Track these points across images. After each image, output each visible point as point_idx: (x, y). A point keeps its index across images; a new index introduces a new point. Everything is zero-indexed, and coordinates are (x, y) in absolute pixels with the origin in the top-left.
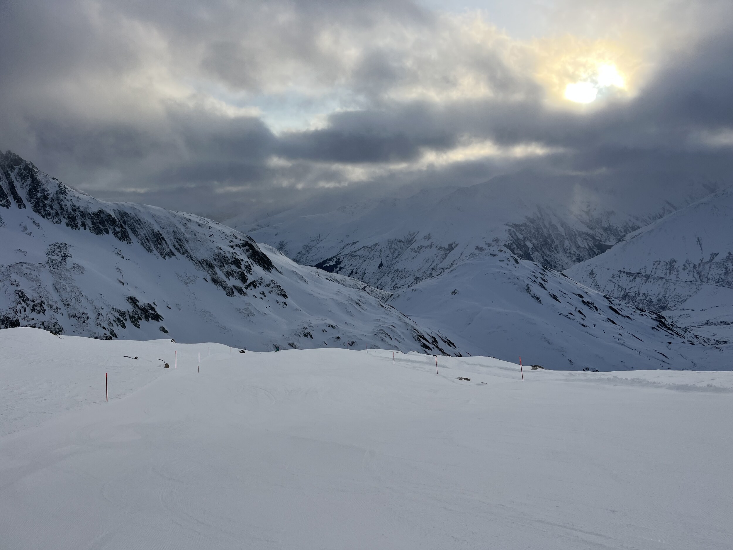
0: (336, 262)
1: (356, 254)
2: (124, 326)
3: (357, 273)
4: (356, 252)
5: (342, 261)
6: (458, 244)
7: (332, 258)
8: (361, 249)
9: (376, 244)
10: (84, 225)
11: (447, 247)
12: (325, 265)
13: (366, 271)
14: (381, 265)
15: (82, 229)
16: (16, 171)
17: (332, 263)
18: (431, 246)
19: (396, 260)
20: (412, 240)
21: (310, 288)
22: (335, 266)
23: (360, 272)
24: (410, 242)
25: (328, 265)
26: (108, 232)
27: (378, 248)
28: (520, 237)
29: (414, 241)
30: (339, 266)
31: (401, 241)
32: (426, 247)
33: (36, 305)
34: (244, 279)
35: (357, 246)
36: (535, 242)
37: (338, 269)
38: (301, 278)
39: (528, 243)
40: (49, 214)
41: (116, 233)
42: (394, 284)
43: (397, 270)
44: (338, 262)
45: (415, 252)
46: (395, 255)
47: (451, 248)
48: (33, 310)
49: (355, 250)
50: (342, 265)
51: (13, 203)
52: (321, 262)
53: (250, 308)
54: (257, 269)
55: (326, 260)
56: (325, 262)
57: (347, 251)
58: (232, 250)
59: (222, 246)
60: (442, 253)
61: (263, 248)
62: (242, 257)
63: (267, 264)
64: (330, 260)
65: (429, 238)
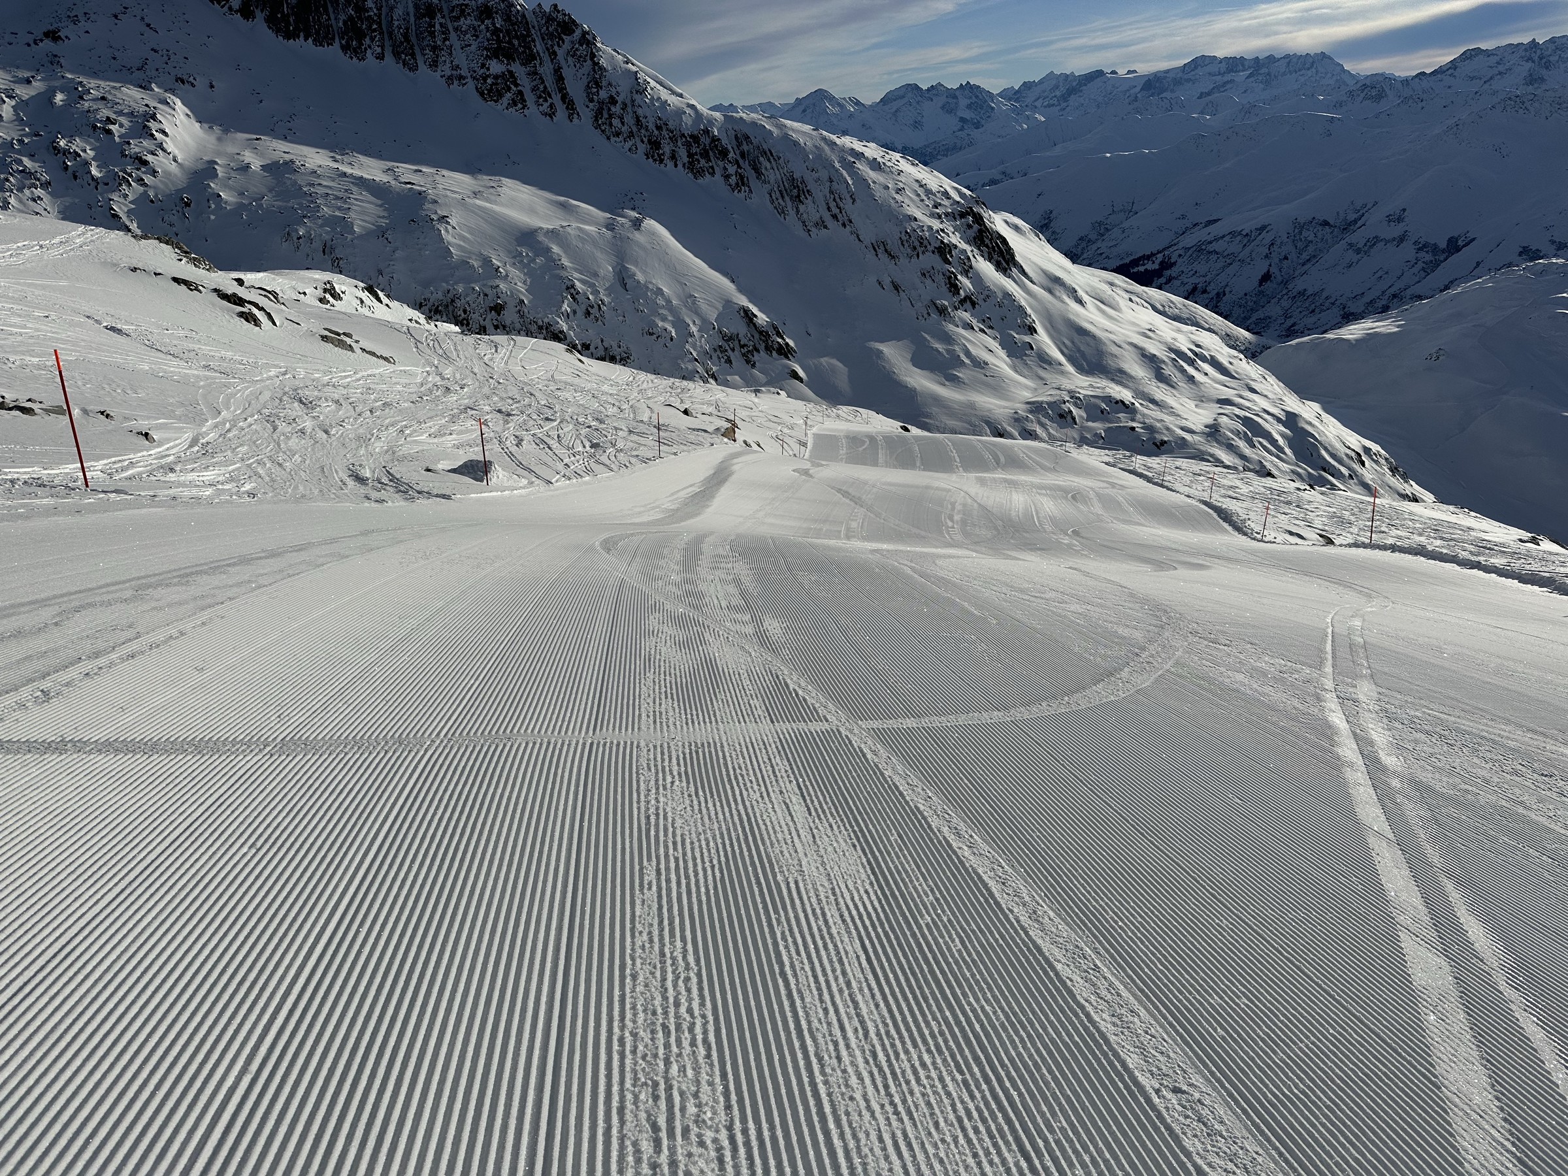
0: (1161, 263)
1: (1210, 248)
2: (729, 364)
3: (1205, 291)
4: (1210, 242)
5: (1175, 263)
6: (1474, 239)
7: (1153, 255)
8: (1224, 236)
9: (1263, 228)
10: (673, 157)
11: (1443, 244)
12: (1135, 270)
13: (1227, 290)
14: (1266, 277)
15: (670, 164)
16: (567, 46)
17: (1150, 266)
18: (1402, 239)
19: (1306, 267)
20: (1355, 221)
21: (1090, 316)
22: (1158, 273)
23: (1213, 289)
24: (1348, 226)
25: (1142, 269)
26: (713, 174)
27: (1267, 237)
29: (1360, 223)
30: (1167, 273)
31: (1326, 223)
32: (1387, 242)
34: (955, 287)
35: (1216, 230)
37: (1162, 280)
38: (1073, 293)
40: (618, 134)
41: (726, 177)
42: (1289, 322)
43: (1302, 293)
44: (1166, 265)
45: (1358, 251)
46: (1305, 256)
47: (1454, 246)
49: (1209, 238)
50: (1174, 271)
51: (561, 112)
52: (1127, 261)
53: (958, 348)
54: (985, 267)
55: (1139, 259)
56: (1135, 262)
57: (1189, 240)
58: (936, 225)
59: (918, 214)
60: (1428, 257)
61: (999, 222)
62: (955, 239)
63: (1004, 258)
64: (1148, 257)
65: (1400, 220)
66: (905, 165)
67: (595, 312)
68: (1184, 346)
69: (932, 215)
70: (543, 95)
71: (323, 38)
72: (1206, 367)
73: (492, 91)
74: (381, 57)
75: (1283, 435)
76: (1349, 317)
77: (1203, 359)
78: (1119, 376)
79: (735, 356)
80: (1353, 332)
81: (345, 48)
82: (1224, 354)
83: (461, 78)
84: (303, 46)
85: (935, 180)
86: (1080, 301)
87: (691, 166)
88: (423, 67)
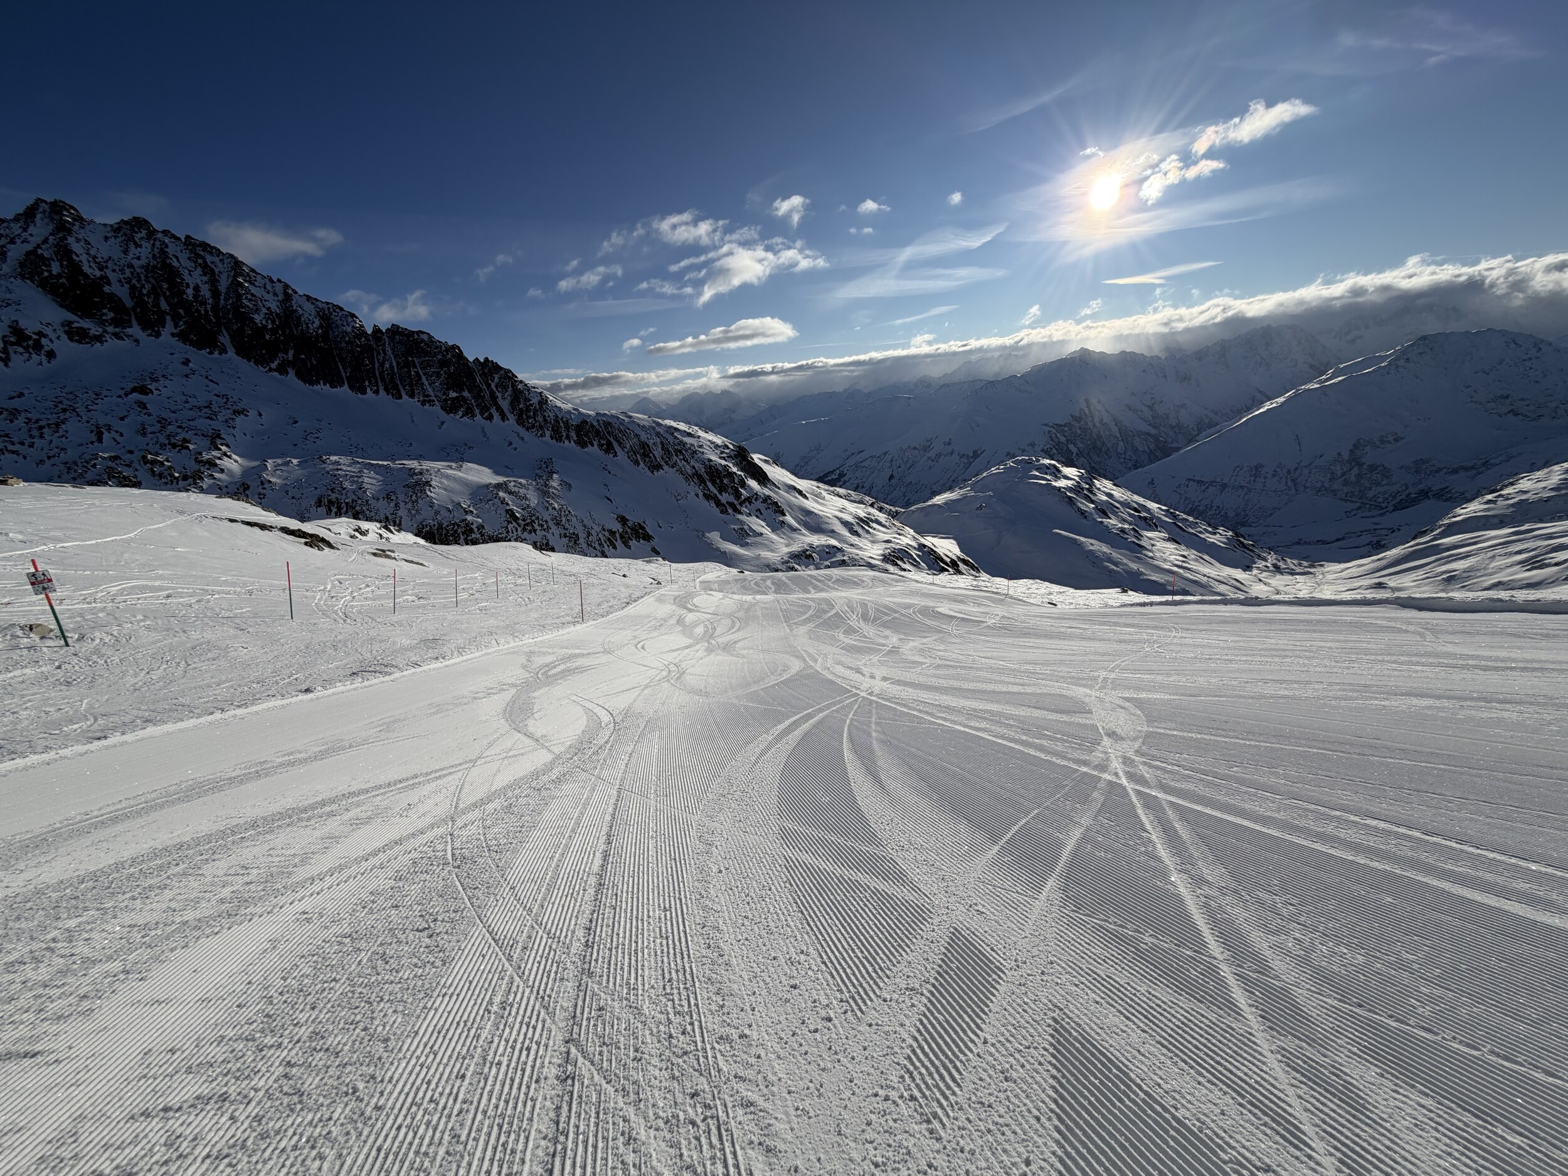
0: (839, 474)
1: (862, 465)
2: (615, 548)
3: (863, 487)
4: (862, 462)
5: (846, 474)
6: (986, 449)
7: (834, 470)
8: (867, 458)
9: (886, 453)
10: (568, 438)
11: (971, 454)
13: (874, 485)
14: (891, 477)
15: (567, 442)
16: (496, 380)
17: (834, 477)
18: (952, 453)
19: (910, 470)
20: (929, 446)
21: (810, 504)
22: (838, 480)
23: (867, 486)
24: (926, 449)
25: (830, 478)
26: (592, 445)
27: (888, 457)
28: (1063, 439)
29: (931, 447)
30: (843, 479)
31: (915, 448)
32: (945, 455)
33: (527, 525)
34: (738, 495)
35: (863, 455)
36: (1081, 445)
37: (841, 483)
38: (800, 493)
39: (1071, 447)
40: (533, 426)
41: (600, 446)
42: (907, 499)
43: (910, 484)
44: (842, 475)
45: (933, 461)
46: (908, 465)
47: (976, 455)
48: (524, 530)
49: (861, 460)
50: (846, 478)
51: (496, 417)
52: (822, 475)
53: (746, 527)
54: (753, 483)
55: (828, 473)
56: (826, 475)
57: (851, 461)
58: (723, 462)
59: (713, 458)
60: (966, 461)
61: (757, 458)
62: (735, 469)
63: (762, 478)
64: (832, 472)
65: (949, 444)
66: (701, 433)
67: (529, 528)
68: (862, 514)
69: (721, 458)
70: (484, 410)
71: (335, 382)
72: (874, 525)
73: (451, 407)
74: (377, 392)
75: (918, 556)
76: (935, 493)
77: (872, 521)
78: (832, 533)
79: (619, 543)
80: (939, 500)
81: (351, 388)
82: (882, 517)
83: (429, 401)
84: (323, 388)
85: (719, 440)
86: (805, 497)
87: (578, 442)
88: (405, 397)
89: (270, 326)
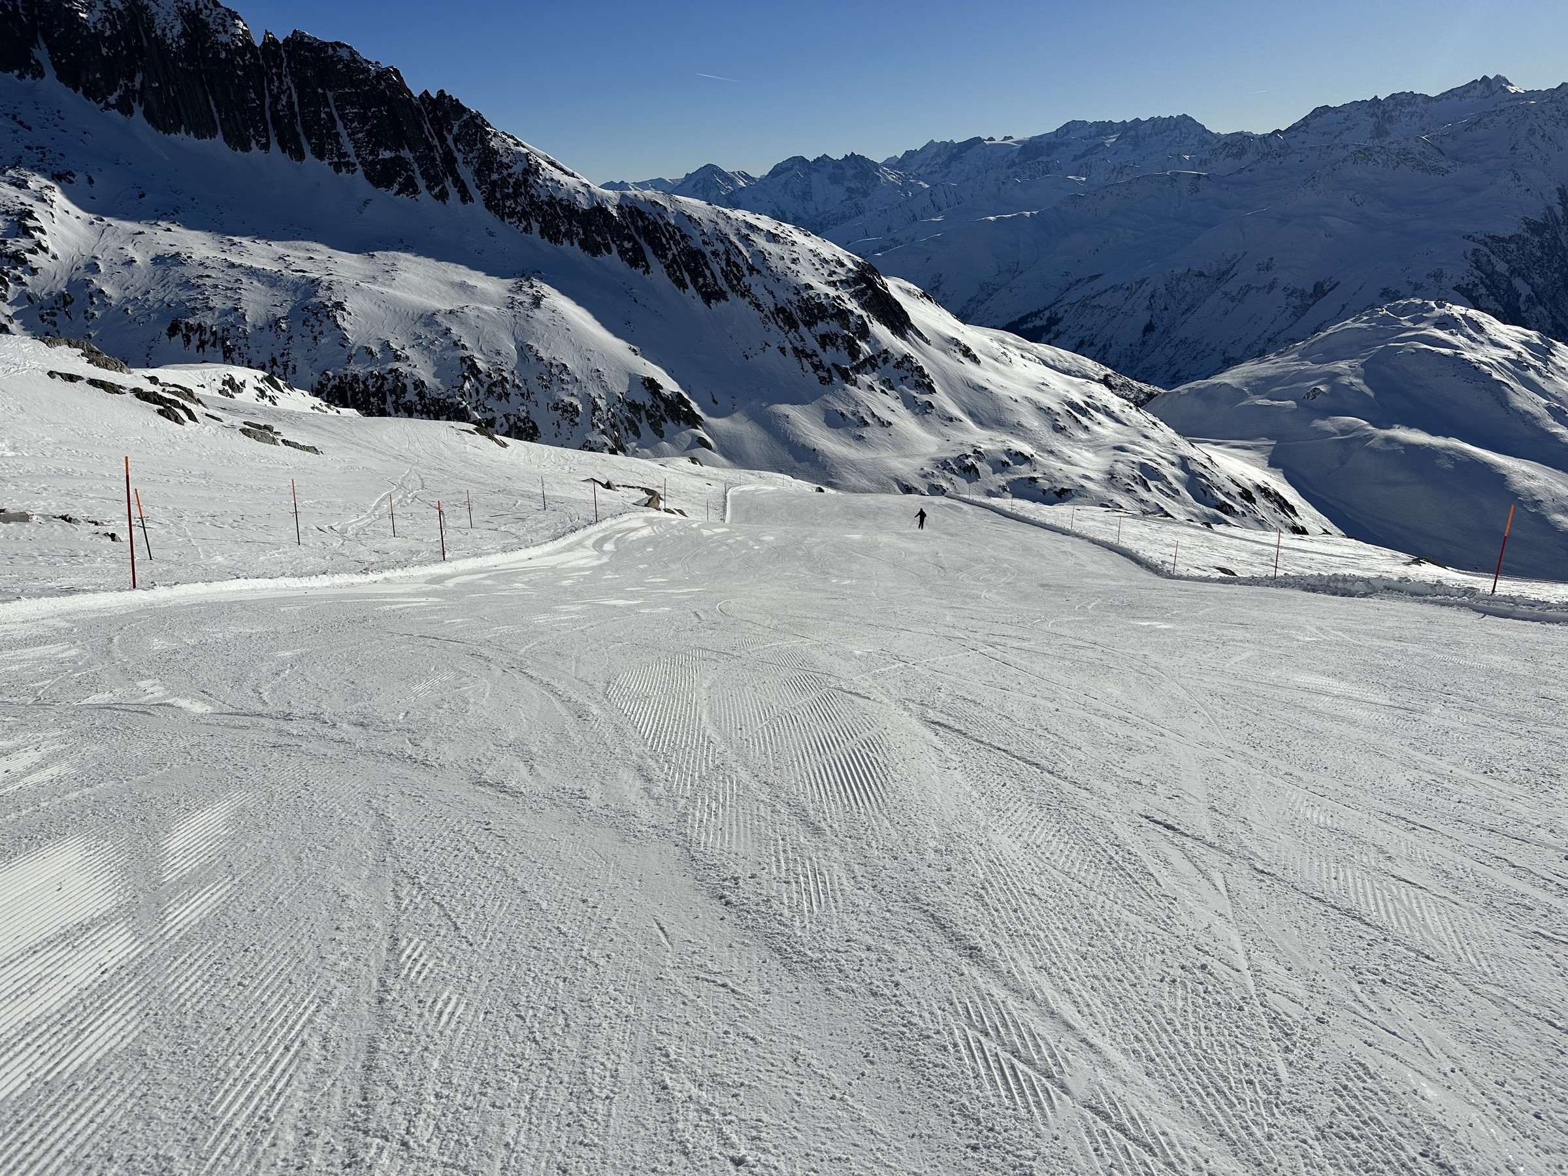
0: (1049, 319)
1: (1094, 303)
2: (637, 434)
4: (1094, 297)
5: (1061, 319)
6: (1338, 284)
7: (1040, 311)
8: (1106, 291)
9: (1143, 281)
10: (569, 235)
11: (1310, 290)
13: (1113, 342)
14: (1149, 328)
15: (566, 243)
16: (456, 129)
17: (1038, 323)
18: (1272, 286)
19: (1185, 317)
20: (1228, 271)
21: (986, 374)
22: (1046, 329)
23: (1100, 342)
24: (1222, 277)
25: (1030, 325)
26: (609, 251)
27: (1146, 290)
28: (1502, 267)
29: (1232, 273)
30: (1054, 329)
31: (1201, 274)
32: (1258, 289)
33: (494, 384)
34: (854, 352)
35: (1099, 285)
36: (1538, 280)
37: (1051, 335)
38: (966, 352)
39: (1518, 283)
40: (511, 215)
41: (622, 252)
42: (1174, 370)
43: (1184, 341)
44: (1054, 321)
45: (1233, 299)
46: (1184, 306)
47: (1320, 291)
48: (490, 392)
49: (1092, 293)
50: (1061, 327)
51: (453, 194)
52: (1016, 318)
53: (863, 412)
54: (881, 331)
55: (1027, 316)
56: (1024, 320)
57: (1073, 296)
58: (832, 292)
59: (814, 283)
60: (1298, 303)
61: (894, 287)
62: (852, 305)
63: (898, 321)
64: (1036, 314)
65: (1268, 268)
66: (797, 236)
67: (498, 390)
68: (1078, 399)
69: (829, 283)
70: (433, 181)
71: (203, 129)
72: (1100, 417)
73: (382, 175)
74: (265, 147)
75: (1176, 478)
76: (1229, 363)
77: (1097, 409)
78: (1017, 429)
79: (644, 427)
80: (1234, 376)
81: (227, 138)
82: (1115, 403)
83: (347, 164)
84: (183, 139)
85: (829, 250)
86: (975, 359)
87: (584, 245)
88: (309, 157)
89: (108, 33)
